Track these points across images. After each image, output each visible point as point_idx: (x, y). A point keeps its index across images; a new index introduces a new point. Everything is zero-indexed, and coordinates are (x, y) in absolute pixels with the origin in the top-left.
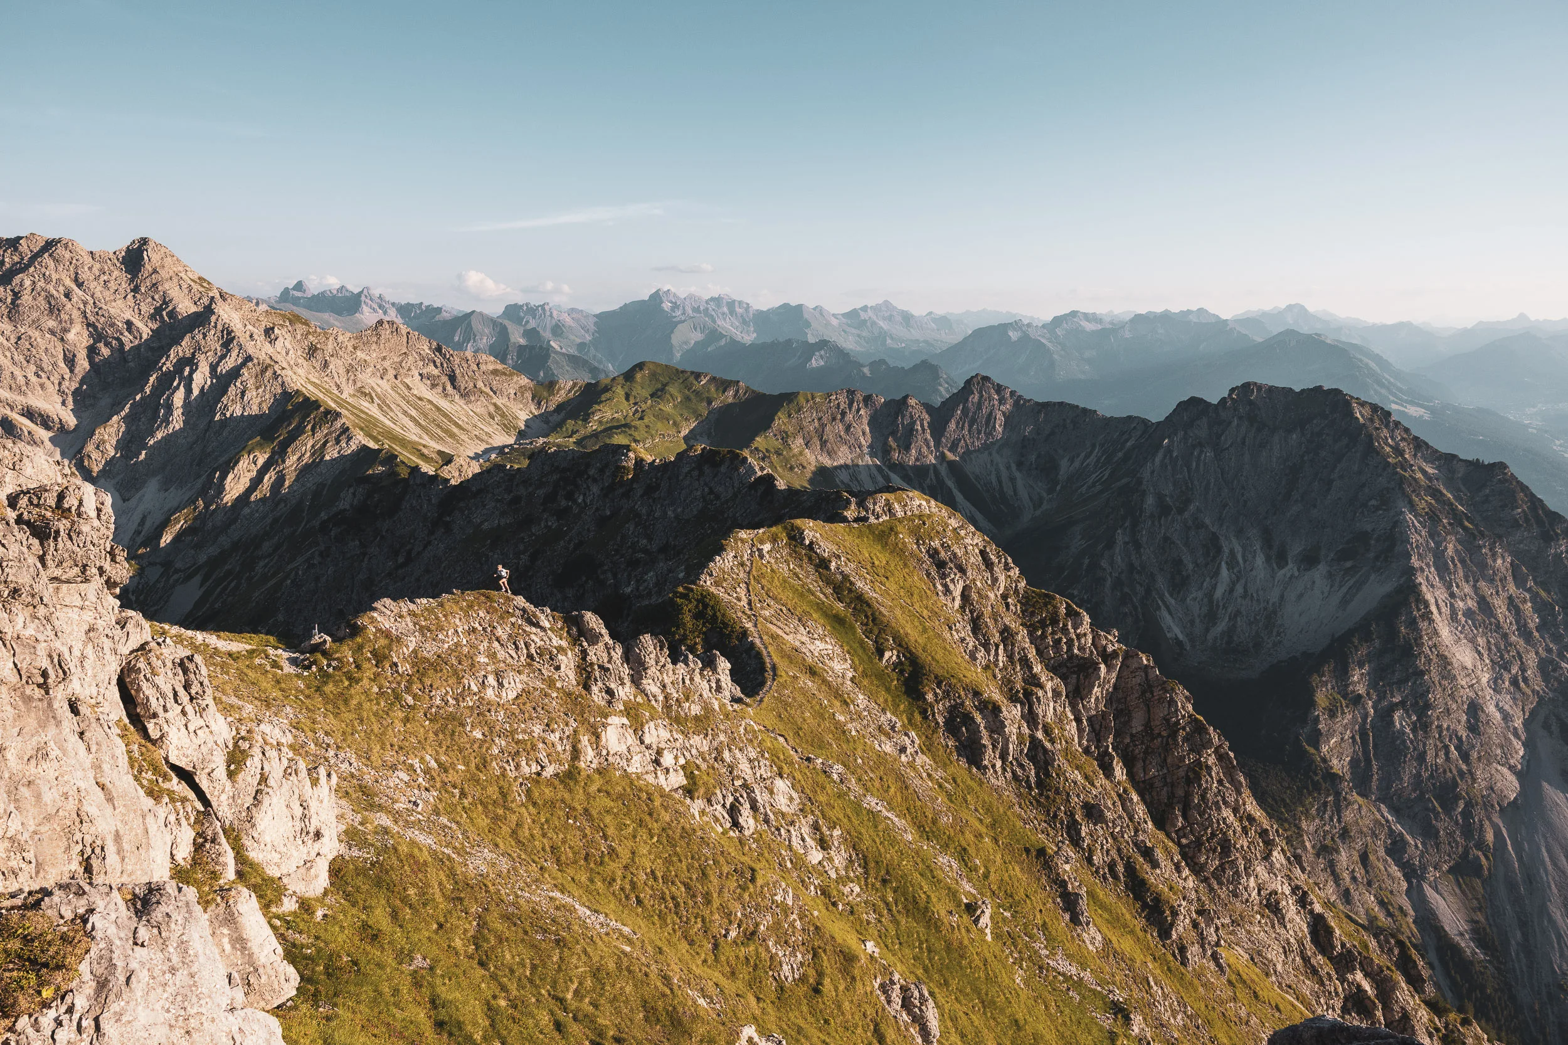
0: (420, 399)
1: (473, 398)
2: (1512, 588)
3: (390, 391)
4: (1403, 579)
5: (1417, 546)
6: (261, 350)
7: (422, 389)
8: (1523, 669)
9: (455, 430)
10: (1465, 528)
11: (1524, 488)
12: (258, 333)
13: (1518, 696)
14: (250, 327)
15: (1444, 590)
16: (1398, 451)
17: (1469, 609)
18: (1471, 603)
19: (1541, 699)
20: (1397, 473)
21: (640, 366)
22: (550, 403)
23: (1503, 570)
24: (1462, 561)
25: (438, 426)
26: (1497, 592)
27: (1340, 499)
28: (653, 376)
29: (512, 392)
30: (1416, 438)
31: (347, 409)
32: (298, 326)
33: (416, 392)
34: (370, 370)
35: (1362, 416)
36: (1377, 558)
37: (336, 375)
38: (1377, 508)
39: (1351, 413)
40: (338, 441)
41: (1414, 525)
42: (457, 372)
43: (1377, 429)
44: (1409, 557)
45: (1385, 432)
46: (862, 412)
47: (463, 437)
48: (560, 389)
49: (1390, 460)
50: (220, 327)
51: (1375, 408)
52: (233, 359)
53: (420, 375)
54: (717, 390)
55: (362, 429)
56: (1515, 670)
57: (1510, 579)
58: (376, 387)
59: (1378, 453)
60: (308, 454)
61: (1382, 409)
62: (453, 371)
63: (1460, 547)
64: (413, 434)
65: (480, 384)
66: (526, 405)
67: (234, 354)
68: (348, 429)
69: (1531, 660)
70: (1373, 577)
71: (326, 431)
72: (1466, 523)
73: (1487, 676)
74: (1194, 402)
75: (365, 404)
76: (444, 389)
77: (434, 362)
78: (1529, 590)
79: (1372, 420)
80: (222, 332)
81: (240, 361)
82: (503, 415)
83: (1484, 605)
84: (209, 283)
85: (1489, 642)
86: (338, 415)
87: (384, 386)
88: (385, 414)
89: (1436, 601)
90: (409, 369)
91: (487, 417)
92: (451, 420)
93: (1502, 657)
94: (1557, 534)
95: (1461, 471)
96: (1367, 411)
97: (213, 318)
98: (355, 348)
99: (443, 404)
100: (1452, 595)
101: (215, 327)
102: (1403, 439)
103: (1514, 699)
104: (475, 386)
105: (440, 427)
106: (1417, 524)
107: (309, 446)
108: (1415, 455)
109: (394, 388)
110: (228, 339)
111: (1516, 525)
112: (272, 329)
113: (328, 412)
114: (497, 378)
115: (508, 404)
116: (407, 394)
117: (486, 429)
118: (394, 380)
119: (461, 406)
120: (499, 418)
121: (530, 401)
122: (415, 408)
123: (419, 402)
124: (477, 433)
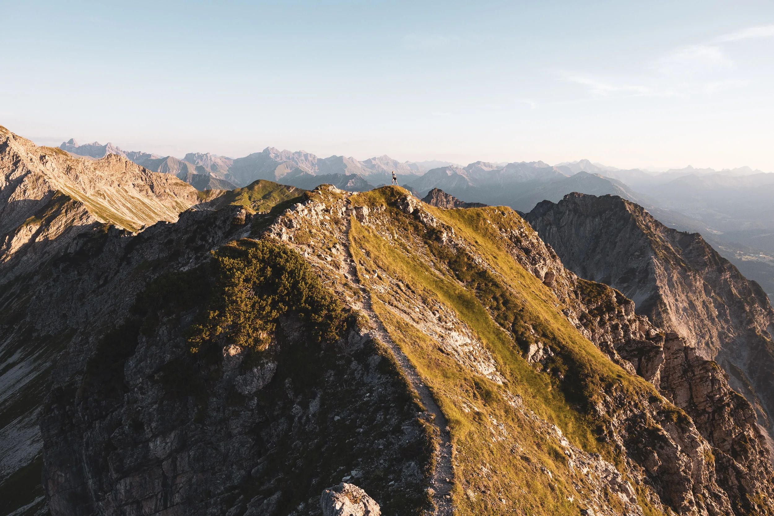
0: (133, 198)
1: (163, 198)
2: (704, 295)
3: (115, 193)
4: (653, 293)
5: (659, 276)
6: (37, 167)
7: (134, 192)
8: (711, 338)
9: (153, 215)
10: (681, 266)
11: (709, 246)
12: (36, 159)
13: (709, 351)
14: (30, 155)
15: (672, 298)
16: (648, 228)
17: (685, 307)
18: (686, 305)
19: (719, 352)
20: (648, 238)
21: (257, 182)
22: (207, 200)
23: (700, 287)
24: (681, 283)
25: (143, 212)
26: (697, 299)
27: (620, 252)
28: (264, 187)
29: (186, 195)
30: (656, 221)
31: (88, 202)
32: (61, 156)
33: (130, 194)
34: (103, 181)
35: (630, 209)
36: (639, 282)
37: (83, 184)
38: (639, 256)
39: (625, 208)
40: (81, 219)
41: (657, 265)
42: (155, 183)
43: (638, 216)
44: (655, 281)
45: (641, 218)
47: (157, 219)
48: (212, 194)
49: (644, 232)
50: (11, 154)
51: (636, 206)
52: (19, 172)
53: (133, 185)
55: (97, 213)
56: (707, 338)
57: (703, 292)
58: (107, 191)
59: (639, 228)
60: (63, 226)
61: (639, 206)
62: (152, 183)
63: (679, 276)
64: (128, 217)
65: (167, 190)
66: (193, 200)
67: (20, 169)
68: (87, 212)
69: (715, 333)
70: (638, 291)
71: (74, 213)
72: (682, 264)
73: (694, 341)
74: (546, 202)
75: (100, 200)
76: (147, 193)
77: (142, 178)
78: (712, 297)
79: (635, 212)
80: (13, 156)
81: (23, 173)
82: (181, 207)
83: (692, 305)
84: (6, 130)
85: (694, 324)
86: (81, 204)
87: (112, 190)
88: (112, 206)
89: (669, 303)
90: (127, 181)
91: (171, 208)
92: (150, 210)
93: (701, 331)
94: (724, 269)
95: (678, 238)
96: (632, 207)
97: (8, 149)
98: (95, 169)
99: (146, 201)
100: (676, 300)
101: (9, 154)
102: (650, 221)
103: (707, 353)
104: (165, 191)
106: (659, 264)
107: (63, 222)
108: (656, 230)
109: (118, 191)
110: (17, 161)
111: (705, 264)
112: (45, 156)
113: (75, 202)
114: (178, 187)
115: (184, 201)
116: (125, 195)
117: (171, 215)
118: (118, 187)
119: (156, 202)
120: (178, 209)
121: (196, 200)
122: (129, 203)
123: (132, 199)
124: (166, 217)
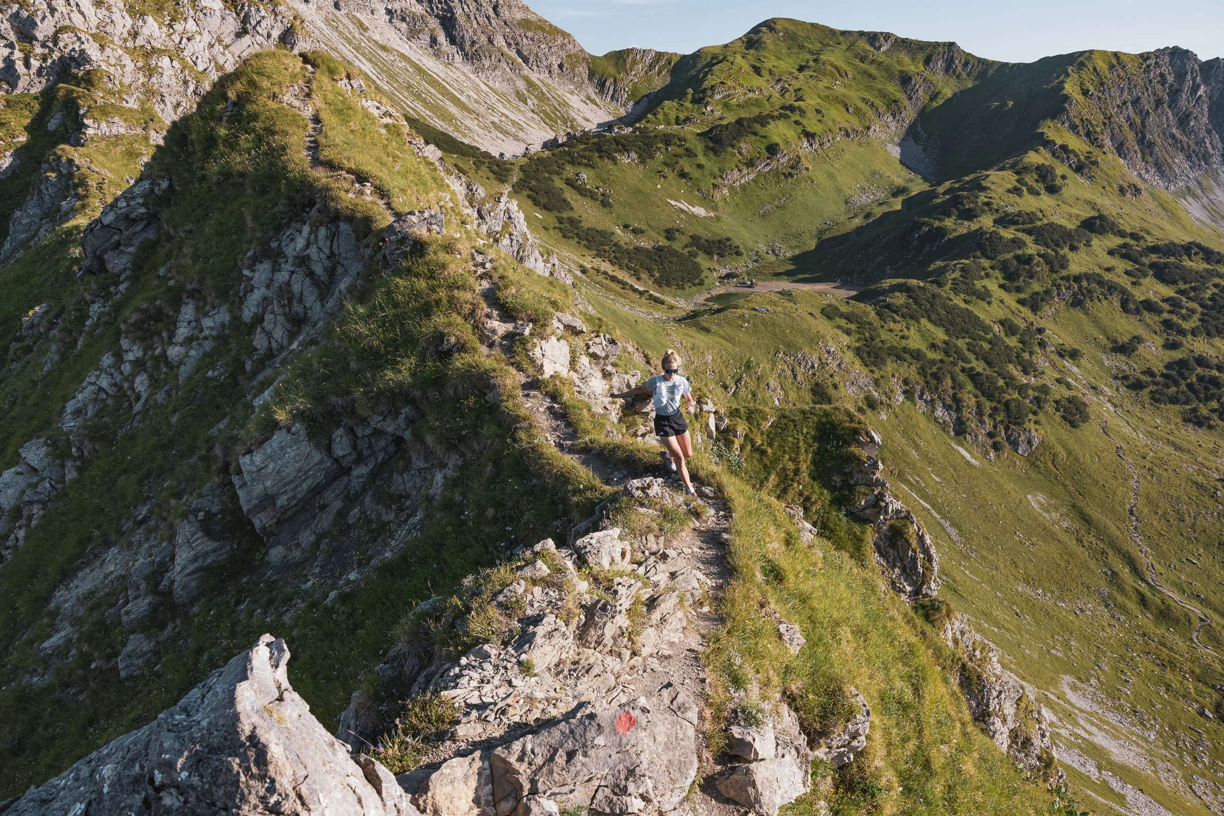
0: (384, 48)
1: (487, 63)
7: (390, 35)
9: (453, 110)
21: (769, 26)
22: (620, 85)
25: (418, 96)
28: (795, 41)
33: (377, 37)
42: (458, 12)
46: (1201, 92)
47: (468, 122)
48: (634, 62)
53: (389, 12)
54: (913, 60)
62: (450, 9)
65: (500, 41)
66: (579, 86)
76: (434, 41)
82: (542, 97)
91: (513, 98)
92: (444, 92)
99: (430, 63)
104: (490, 41)
105: (424, 101)
114: (529, 34)
115: (550, 81)
116: (357, 35)
117: (512, 116)
118: (333, 10)
119: (465, 74)
120: (535, 101)
121: (586, 81)
122: (370, 60)
123: (383, 54)
124: (496, 120)
